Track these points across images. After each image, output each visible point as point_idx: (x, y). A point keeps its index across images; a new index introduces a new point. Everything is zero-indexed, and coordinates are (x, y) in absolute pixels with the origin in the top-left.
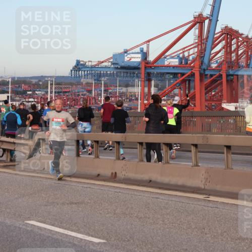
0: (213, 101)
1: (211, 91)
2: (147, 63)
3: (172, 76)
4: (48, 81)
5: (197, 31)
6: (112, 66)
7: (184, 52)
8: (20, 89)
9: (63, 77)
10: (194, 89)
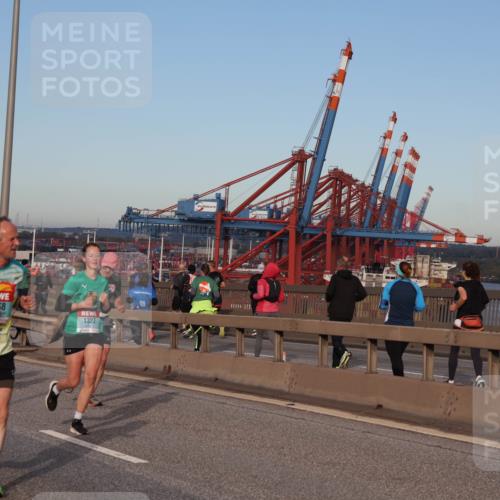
0: (312, 270)
1: (309, 256)
2: (225, 215)
3: (257, 235)
4: (86, 235)
5: (296, 172)
6: (177, 217)
7: (276, 201)
8: (47, 245)
9: (108, 229)
10: (288, 252)
